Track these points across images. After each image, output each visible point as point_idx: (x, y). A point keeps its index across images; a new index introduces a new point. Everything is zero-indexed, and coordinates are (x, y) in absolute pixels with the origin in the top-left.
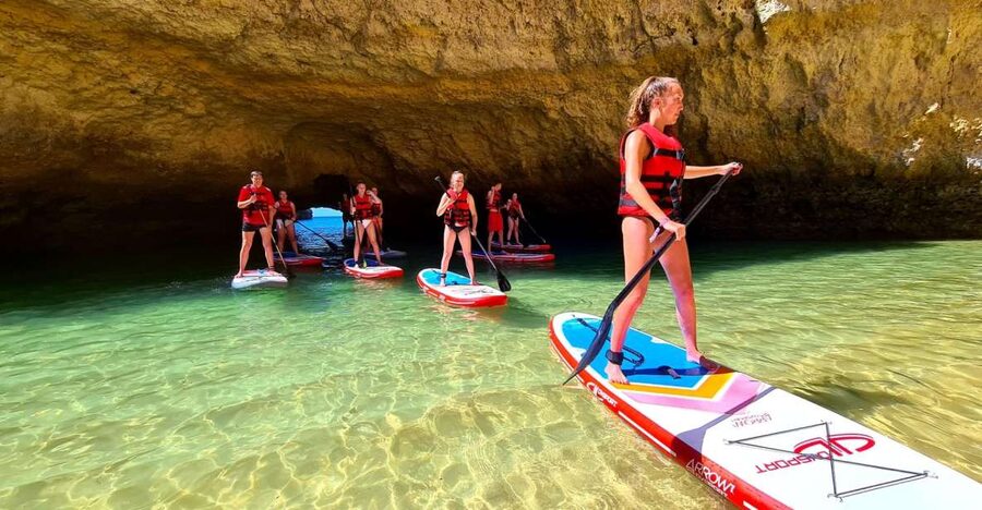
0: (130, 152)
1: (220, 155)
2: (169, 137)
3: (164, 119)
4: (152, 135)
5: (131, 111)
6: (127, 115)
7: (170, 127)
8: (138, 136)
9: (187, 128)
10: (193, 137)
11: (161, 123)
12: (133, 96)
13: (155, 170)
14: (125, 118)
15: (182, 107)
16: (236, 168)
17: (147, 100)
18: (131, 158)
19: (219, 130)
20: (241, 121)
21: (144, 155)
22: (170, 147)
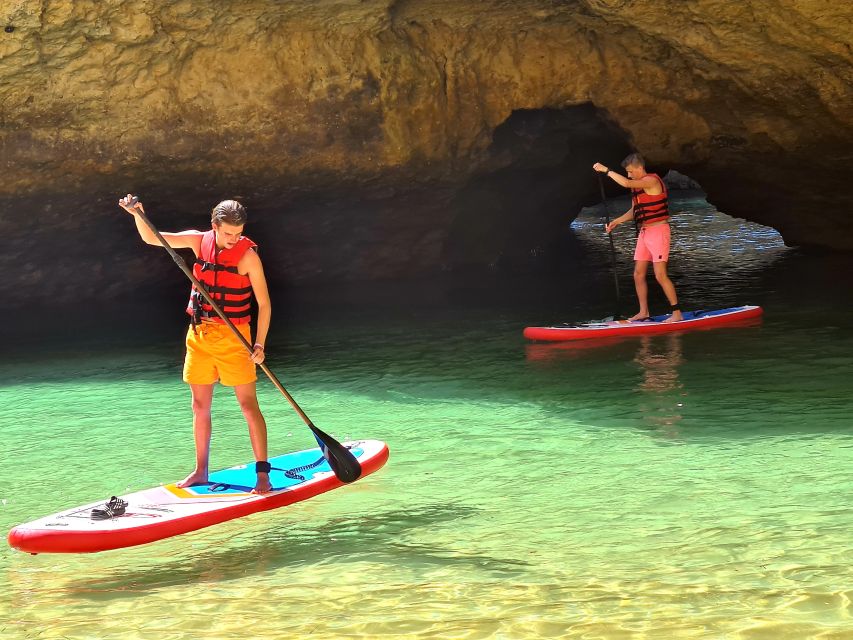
0: (40, 134)
1: (212, 111)
2: (98, 93)
3: (84, 61)
4: (68, 96)
5: (16, 61)
6: (15, 69)
7: (96, 73)
8: (44, 102)
9: (130, 68)
10: (150, 83)
11: (80, 69)
12: (12, 35)
13: (90, 161)
14: (13, 76)
15: (106, 32)
16: (252, 135)
17: (36, 36)
18: (42, 143)
19: (210, 53)
20: (248, 25)
21: (68, 134)
22: (107, 113)
